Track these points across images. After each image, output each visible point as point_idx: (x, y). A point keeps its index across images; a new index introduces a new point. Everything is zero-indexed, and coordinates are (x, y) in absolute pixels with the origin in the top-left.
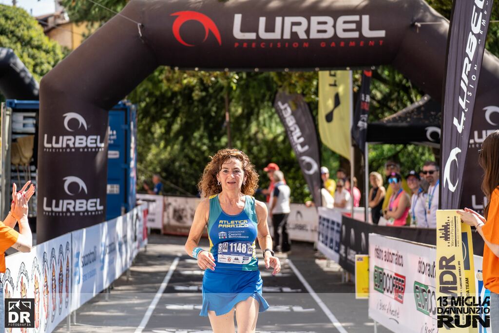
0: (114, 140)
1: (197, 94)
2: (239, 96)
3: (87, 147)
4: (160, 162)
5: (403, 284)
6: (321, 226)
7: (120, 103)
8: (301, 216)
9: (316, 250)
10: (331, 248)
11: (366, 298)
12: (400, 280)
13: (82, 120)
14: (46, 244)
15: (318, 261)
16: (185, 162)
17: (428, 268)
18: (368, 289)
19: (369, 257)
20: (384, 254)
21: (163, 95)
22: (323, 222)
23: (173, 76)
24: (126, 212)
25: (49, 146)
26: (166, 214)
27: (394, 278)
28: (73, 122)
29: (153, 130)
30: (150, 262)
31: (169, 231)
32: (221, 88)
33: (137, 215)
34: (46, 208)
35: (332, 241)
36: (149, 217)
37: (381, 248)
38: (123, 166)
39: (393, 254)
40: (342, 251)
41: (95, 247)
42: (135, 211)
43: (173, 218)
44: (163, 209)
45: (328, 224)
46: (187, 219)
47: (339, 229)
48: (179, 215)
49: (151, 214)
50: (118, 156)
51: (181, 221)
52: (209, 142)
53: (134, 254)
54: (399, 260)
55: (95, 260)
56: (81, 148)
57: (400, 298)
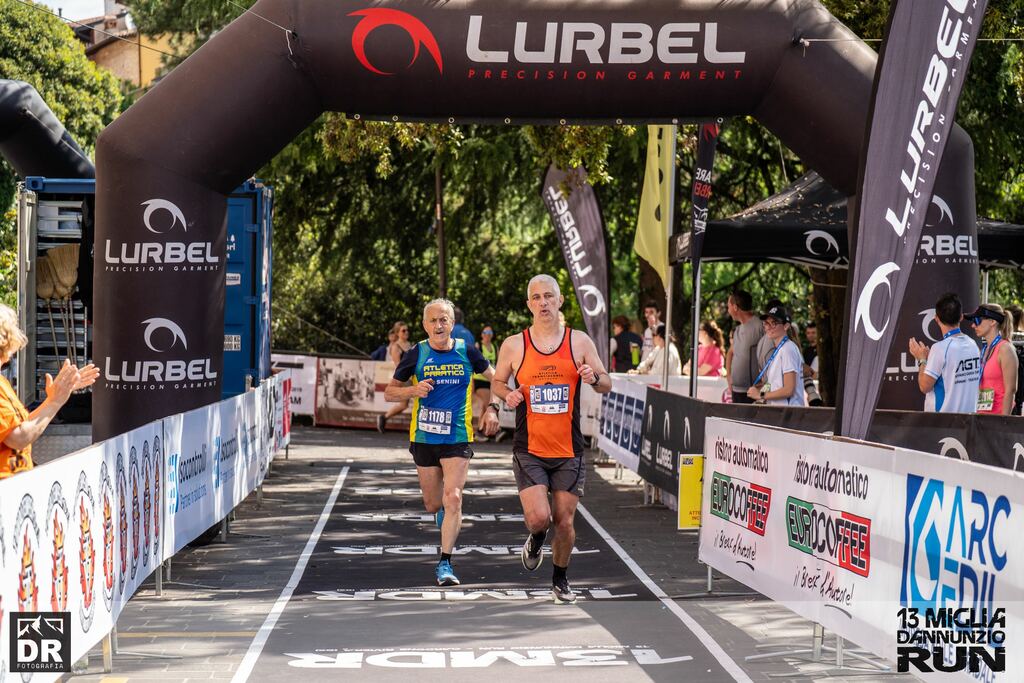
0: (232, 253)
1: (383, 168)
3: (186, 263)
5: (766, 501)
6: (607, 408)
7: (244, 183)
9: (596, 450)
10: (625, 445)
11: (696, 527)
12: (760, 496)
13: (176, 212)
15: (600, 471)
16: (356, 294)
17: (816, 473)
18: (700, 513)
19: (704, 458)
20: (733, 452)
22: (610, 400)
23: (341, 135)
24: (255, 384)
25: (116, 260)
26: (321, 389)
27: (750, 492)
28: (161, 216)
29: (298, 234)
31: (325, 421)
32: (429, 157)
33: (274, 388)
35: (626, 432)
36: (293, 394)
37: (727, 441)
38: (248, 299)
39: (751, 451)
40: (646, 451)
42: (270, 382)
43: (335, 396)
44: (318, 381)
45: (620, 404)
46: (362, 399)
47: (641, 412)
48: (345, 391)
49: (295, 389)
50: (239, 282)
51: (350, 402)
52: (400, 259)
53: (269, 460)
54: (760, 461)
55: (204, 469)
56: (176, 264)
57: (758, 527)
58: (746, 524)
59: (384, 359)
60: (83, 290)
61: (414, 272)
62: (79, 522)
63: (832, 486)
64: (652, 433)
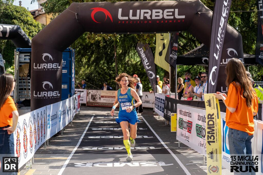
0: (65, 65)
1: (101, 44)
2: (121, 45)
3: (53, 68)
4: (86, 74)
5: (191, 125)
6: (156, 101)
7: (67, 48)
8: (148, 97)
9: (154, 112)
11: (175, 131)
12: (190, 123)
13: (50, 56)
14: (35, 111)
15: (154, 116)
16: (96, 74)
17: (202, 118)
18: (176, 128)
19: (177, 114)
20: (183, 113)
21: (87, 45)
22: (157, 99)
23: (91, 37)
24: (70, 97)
25: (36, 68)
26: (88, 97)
27: (188, 123)
29: (82, 60)
30: (81, 118)
31: (89, 105)
32: (113, 41)
33: (75, 97)
35: (161, 107)
37: (182, 110)
38: (69, 76)
39: (187, 112)
40: (165, 112)
41: (57, 112)
43: (91, 99)
44: (87, 95)
45: (159, 100)
46: (98, 99)
47: (164, 102)
48: (94, 97)
49: (81, 97)
50: (67, 72)
51: (95, 100)
52: (107, 66)
53: (74, 115)
54: (189, 115)
55: (57, 118)
56: (50, 69)
57: (190, 131)
58: (187, 130)
59: (103, 89)
60: (29, 75)
61: (110, 68)
62: (23, 132)
64: (167, 108)
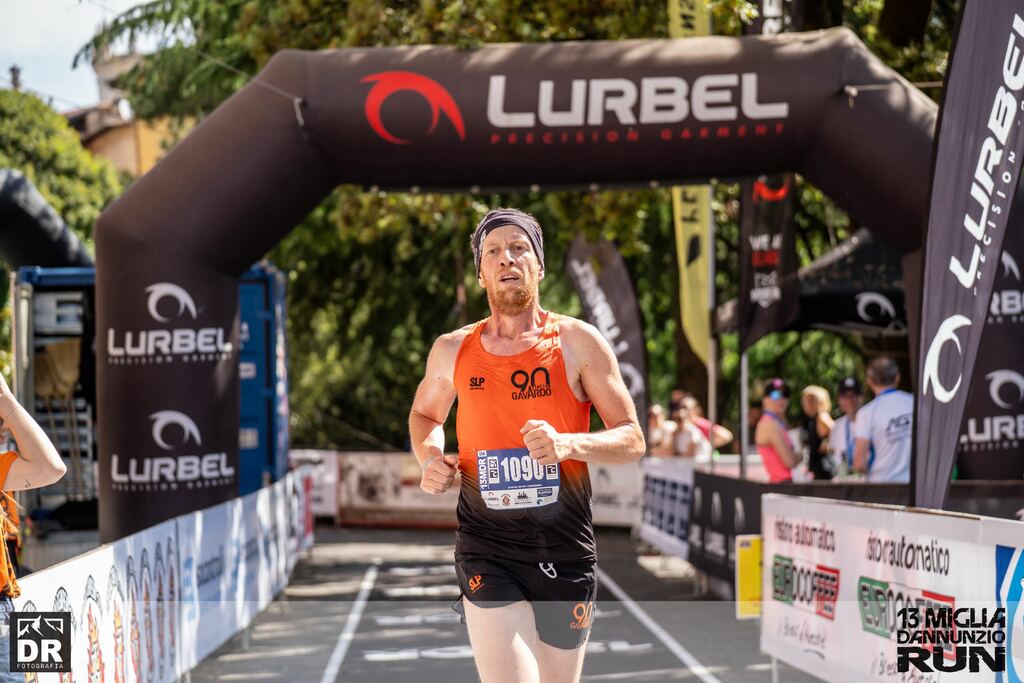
0: (245, 343)
3: (197, 352)
4: (329, 388)
5: (835, 583)
6: (649, 494)
7: (254, 267)
8: (608, 478)
9: (640, 540)
10: (671, 532)
11: (756, 615)
12: (827, 578)
13: (185, 299)
14: (129, 543)
15: (644, 561)
16: (376, 386)
17: (890, 549)
19: (762, 540)
20: (794, 531)
21: (333, 255)
22: (652, 485)
24: (273, 480)
25: (119, 352)
26: (344, 488)
27: (816, 575)
28: (168, 304)
29: (314, 324)
30: (319, 577)
31: (351, 519)
32: (450, 237)
33: (294, 487)
34: (116, 477)
35: (671, 519)
36: (314, 493)
37: (788, 520)
38: (264, 392)
39: (815, 530)
40: (695, 537)
41: (222, 549)
42: (291, 480)
43: (359, 493)
44: (339, 478)
45: (663, 489)
46: (387, 495)
47: (687, 497)
48: (369, 488)
49: (316, 488)
50: (253, 374)
51: (374, 499)
53: (292, 562)
54: (826, 540)
55: (221, 573)
56: (185, 354)
60: (86, 387)
63: (909, 562)
64: (701, 518)
